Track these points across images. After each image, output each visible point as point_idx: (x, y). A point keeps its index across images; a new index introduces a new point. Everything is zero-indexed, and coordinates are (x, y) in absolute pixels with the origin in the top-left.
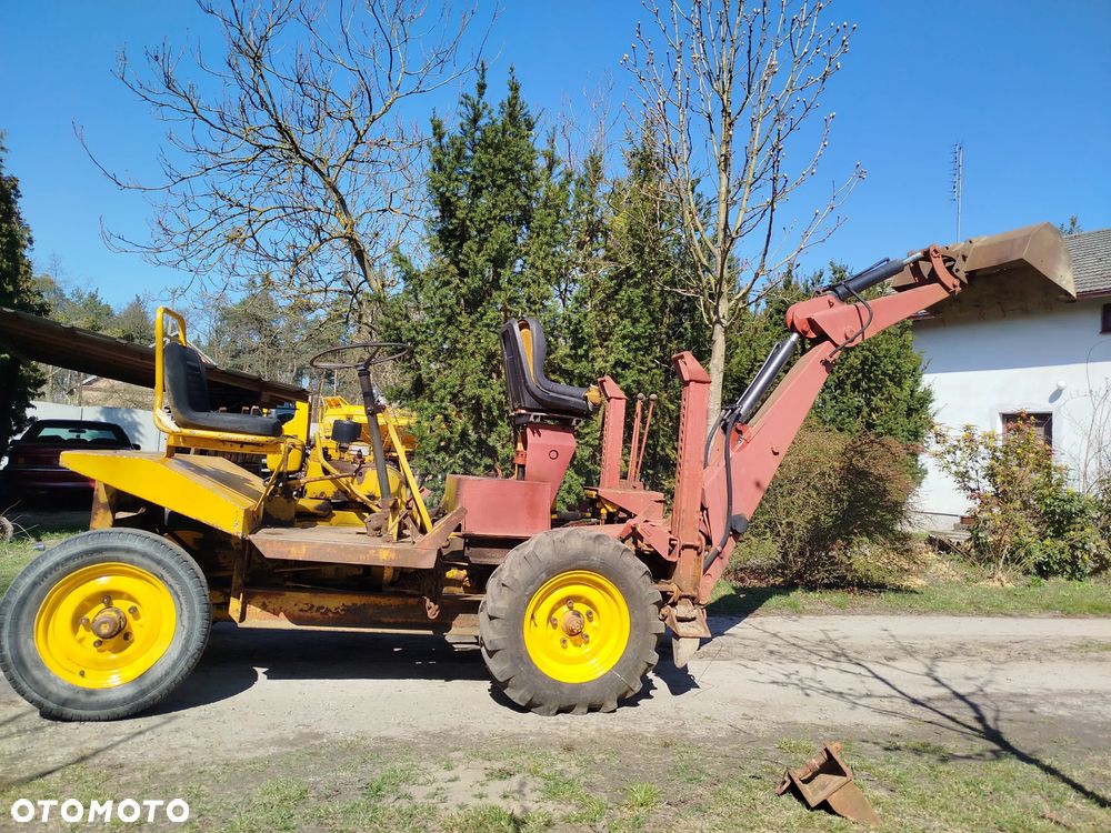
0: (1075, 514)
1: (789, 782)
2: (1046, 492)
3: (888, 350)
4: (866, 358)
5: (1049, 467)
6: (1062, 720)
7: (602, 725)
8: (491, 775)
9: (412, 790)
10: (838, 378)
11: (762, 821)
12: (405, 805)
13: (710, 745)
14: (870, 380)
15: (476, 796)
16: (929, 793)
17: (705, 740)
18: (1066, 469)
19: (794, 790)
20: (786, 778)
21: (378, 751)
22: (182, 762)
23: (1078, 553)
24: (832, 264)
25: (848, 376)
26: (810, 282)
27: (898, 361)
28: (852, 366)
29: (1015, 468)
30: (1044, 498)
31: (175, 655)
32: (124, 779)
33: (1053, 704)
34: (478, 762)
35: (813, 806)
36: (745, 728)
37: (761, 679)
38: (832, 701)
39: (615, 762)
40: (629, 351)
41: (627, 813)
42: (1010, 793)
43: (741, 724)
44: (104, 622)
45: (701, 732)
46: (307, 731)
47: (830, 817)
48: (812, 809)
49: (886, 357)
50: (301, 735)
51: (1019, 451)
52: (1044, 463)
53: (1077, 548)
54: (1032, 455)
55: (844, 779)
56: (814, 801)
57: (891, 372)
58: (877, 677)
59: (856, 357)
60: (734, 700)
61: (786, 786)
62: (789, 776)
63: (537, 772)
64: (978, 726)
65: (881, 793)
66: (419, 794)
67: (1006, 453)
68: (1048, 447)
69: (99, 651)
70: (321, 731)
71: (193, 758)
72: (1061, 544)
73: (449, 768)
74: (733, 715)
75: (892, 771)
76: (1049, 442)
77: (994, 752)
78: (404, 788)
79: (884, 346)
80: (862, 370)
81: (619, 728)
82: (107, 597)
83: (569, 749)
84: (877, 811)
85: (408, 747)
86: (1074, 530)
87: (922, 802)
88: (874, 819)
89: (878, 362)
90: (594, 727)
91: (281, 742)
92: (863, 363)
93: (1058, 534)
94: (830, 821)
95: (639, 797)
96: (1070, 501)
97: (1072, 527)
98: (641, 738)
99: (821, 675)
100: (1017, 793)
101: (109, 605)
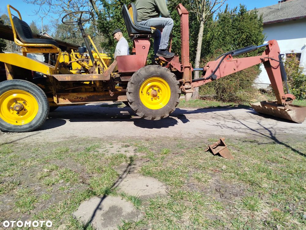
0: (303, 81)
1: (209, 148)
2: (296, 75)
3: (255, 33)
4: (247, 35)
5: (298, 67)
6: (291, 134)
7: (158, 135)
8: (123, 147)
9: (99, 150)
10: (238, 42)
11: (199, 158)
12: (95, 153)
13: (188, 140)
14: (248, 42)
15: (117, 151)
16: (249, 151)
17: (187, 138)
18: (303, 68)
19: (210, 150)
20: (208, 147)
21: (92, 140)
22: (35, 142)
23: (302, 92)
24: (240, 5)
25: (241, 41)
26: (233, 11)
27: (257, 36)
28: (243, 38)
29: (288, 68)
30: (295, 77)
31: (41, 112)
32: (17, 146)
33: (288, 130)
34: (121, 143)
35: (215, 154)
36: (199, 136)
37: (209, 124)
38: (228, 130)
39: (160, 143)
40: (175, 31)
41: (160, 156)
42: (273, 152)
43: (199, 135)
44: (17, 107)
45: (186, 136)
46: (73, 135)
47: (220, 157)
48: (214, 155)
49: (253, 35)
50: (71, 136)
51: (290, 63)
52: (297, 67)
53: (302, 91)
54: (294, 64)
55: (225, 147)
56: (215, 153)
57: (255, 40)
58: (243, 124)
59: (245, 35)
60: (197, 129)
61: (208, 149)
62: (209, 147)
63: (136, 145)
64: (270, 136)
65: (235, 151)
66: (101, 151)
67: (286, 64)
68: (299, 61)
69: (19, 115)
70: (77, 135)
71: (38, 142)
72: (297, 90)
73: (111, 144)
74: (196, 132)
75: (239, 146)
76: (299, 60)
77: (273, 142)
78: (97, 149)
79: (253, 31)
80: (246, 39)
81: (163, 135)
82: (15, 100)
83: (147, 140)
84: (234, 156)
85: (101, 139)
86: (302, 86)
87: (247, 153)
88: (232, 157)
89: (251, 37)
90: (156, 135)
91: (65, 138)
92: (246, 37)
93: (297, 87)
94: (219, 158)
95: (165, 152)
96: (303, 77)
97: (302, 85)
98: (169, 138)
99: (227, 123)
100: (275, 151)
101: (16, 103)
